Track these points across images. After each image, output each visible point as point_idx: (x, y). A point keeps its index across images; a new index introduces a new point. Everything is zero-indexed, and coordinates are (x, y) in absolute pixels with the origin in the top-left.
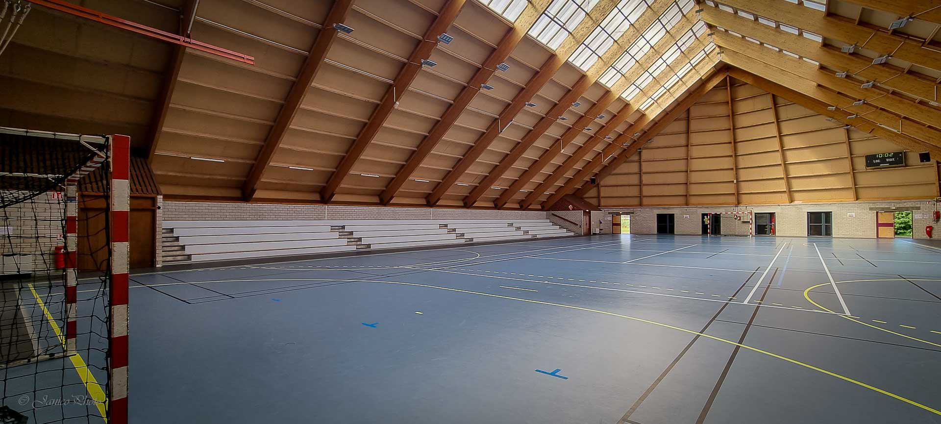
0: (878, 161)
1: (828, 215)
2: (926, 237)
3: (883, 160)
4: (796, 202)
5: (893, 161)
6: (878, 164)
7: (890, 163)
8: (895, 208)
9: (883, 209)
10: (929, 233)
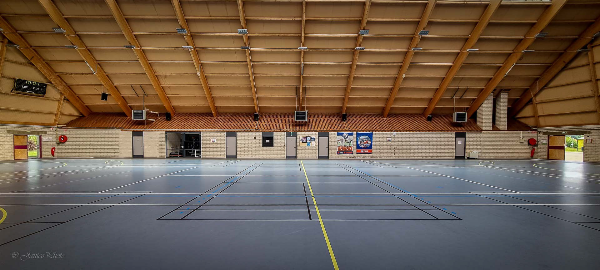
0: (26, 87)
2: (51, 156)
3: (30, 87)
5: (38, 90)
6: (25, 90)
7: (36, 92)
8: (29, 132)
9: (19, 132)
10: (53, 153)
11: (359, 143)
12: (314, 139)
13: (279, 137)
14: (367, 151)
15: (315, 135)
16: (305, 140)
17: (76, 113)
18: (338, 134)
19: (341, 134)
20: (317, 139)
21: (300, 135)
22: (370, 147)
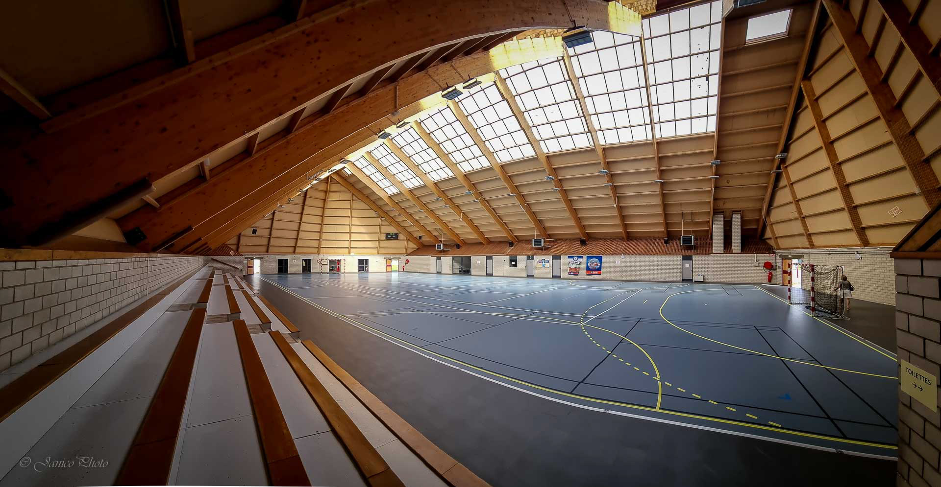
1: (367, 260)
2: (402, 270)
3: (392, 236)
4: (352, 254)
5: (395, 237)
6: (390, 238)
8: (392, 258)
9: (389, 258)
11: (589, 265)
12: (548, 261)
13: (522, 260)
14: (597, 272)
15: (549, 258)
16: (541, 262)
17: (416, 247)
18: (569, 257)
19: (572, 257)
20: (551, 262)
21: (537, 258)
22: (600, 269)
